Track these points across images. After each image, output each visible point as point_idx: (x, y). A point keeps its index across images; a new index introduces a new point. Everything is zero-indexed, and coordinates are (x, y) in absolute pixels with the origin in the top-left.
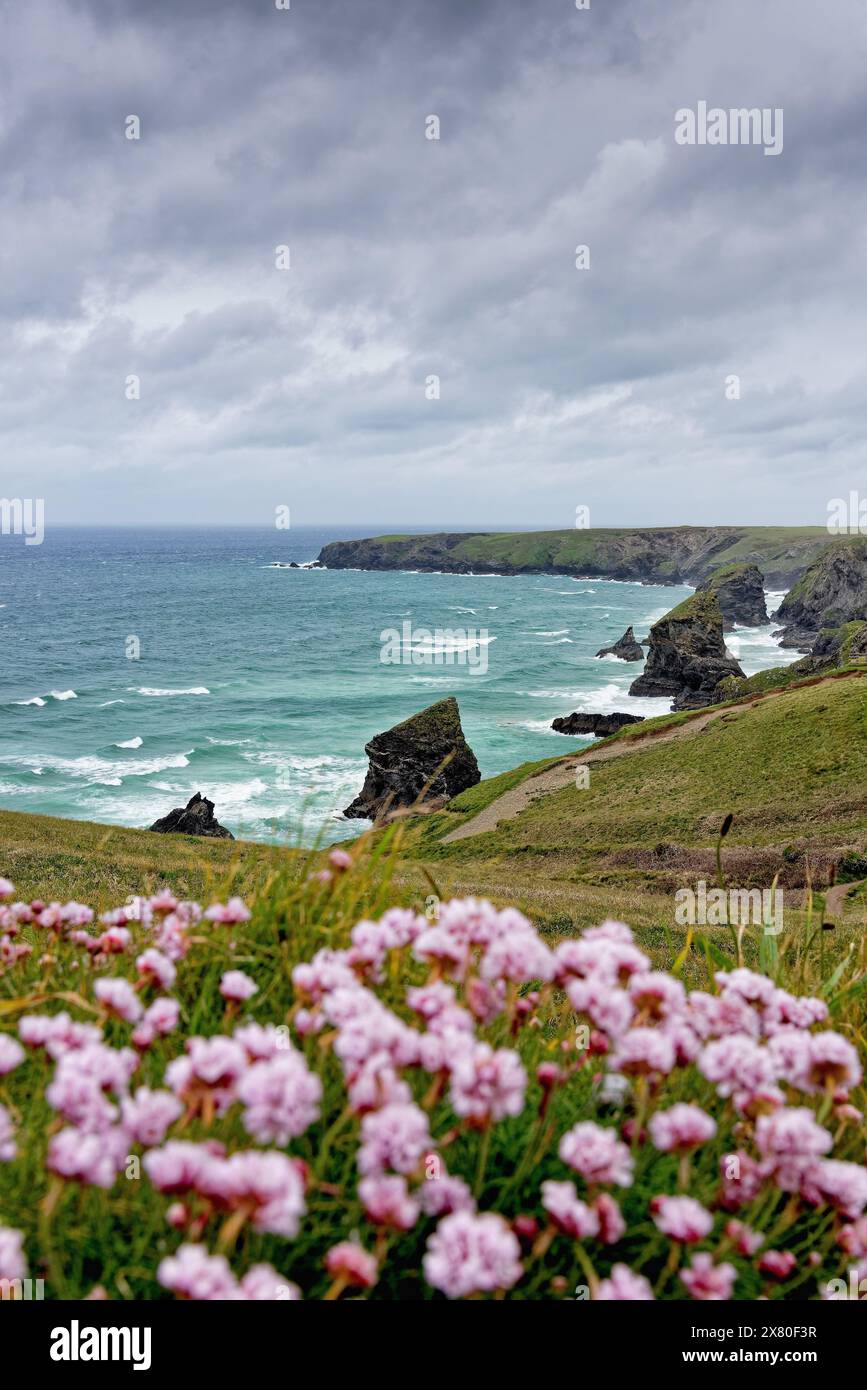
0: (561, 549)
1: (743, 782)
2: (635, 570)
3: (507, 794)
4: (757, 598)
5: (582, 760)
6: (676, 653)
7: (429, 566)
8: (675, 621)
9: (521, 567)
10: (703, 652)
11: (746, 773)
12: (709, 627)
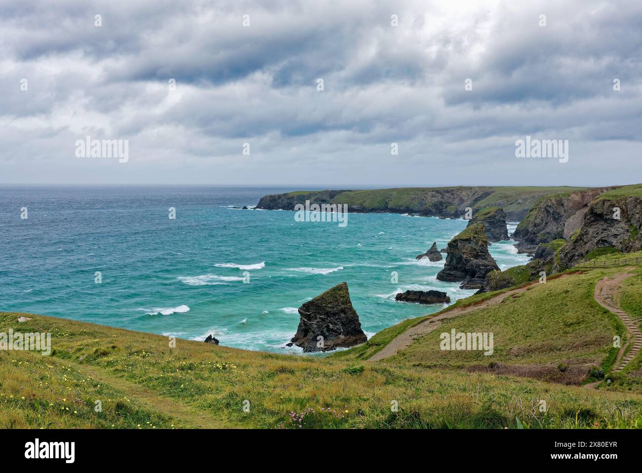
0: (393, 199)
1: (529, 330)
2: (434, 210)
3: (399, 336)
4: (503, 226)
5: (438, 318)
6: (461, 256)
8: (462, 240)
9: (370, 209)
10: (476, 256)
11: (530, 326)
12: (480, 243)
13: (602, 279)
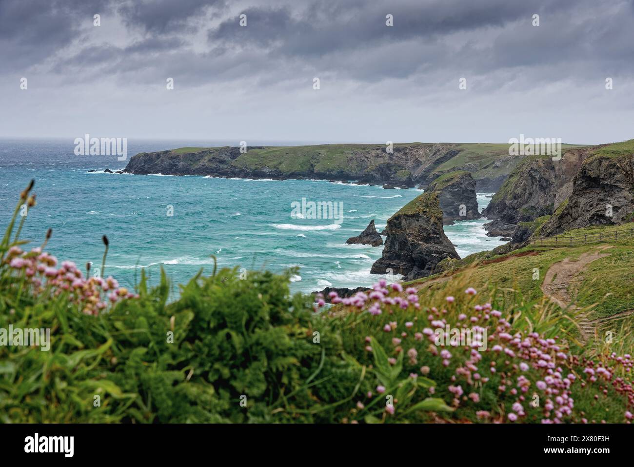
0: (321, 160)
2: (378, 176)
4: (471, 198)
6: (406, 239)
7: (217, 172)
8: (407, 215)
9: (289, 173)
10: (427, 240)
12: (432, 220)
13: (560, 261)
